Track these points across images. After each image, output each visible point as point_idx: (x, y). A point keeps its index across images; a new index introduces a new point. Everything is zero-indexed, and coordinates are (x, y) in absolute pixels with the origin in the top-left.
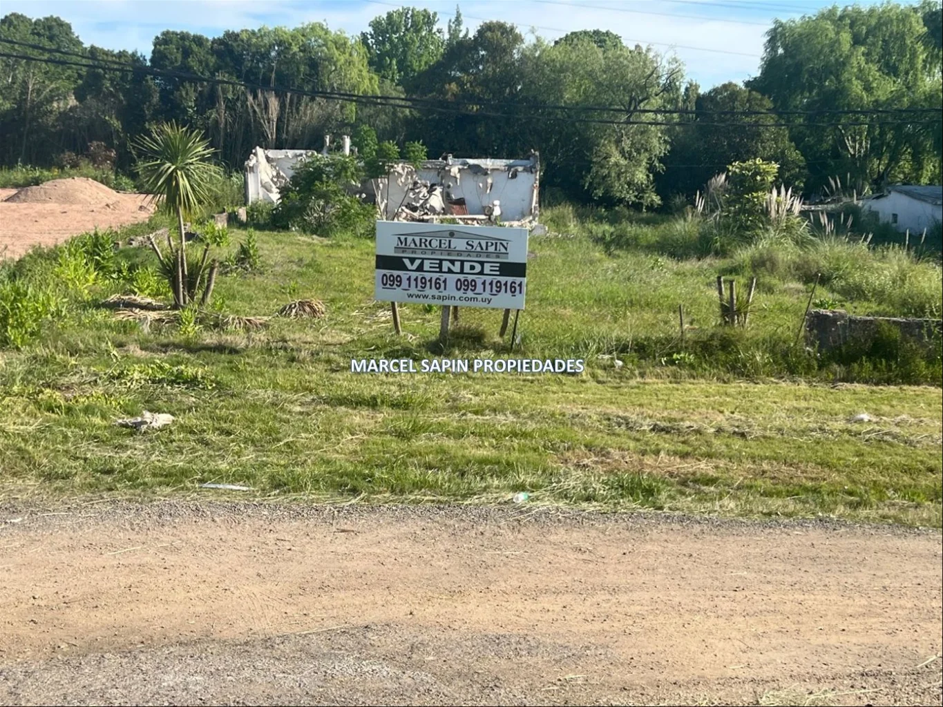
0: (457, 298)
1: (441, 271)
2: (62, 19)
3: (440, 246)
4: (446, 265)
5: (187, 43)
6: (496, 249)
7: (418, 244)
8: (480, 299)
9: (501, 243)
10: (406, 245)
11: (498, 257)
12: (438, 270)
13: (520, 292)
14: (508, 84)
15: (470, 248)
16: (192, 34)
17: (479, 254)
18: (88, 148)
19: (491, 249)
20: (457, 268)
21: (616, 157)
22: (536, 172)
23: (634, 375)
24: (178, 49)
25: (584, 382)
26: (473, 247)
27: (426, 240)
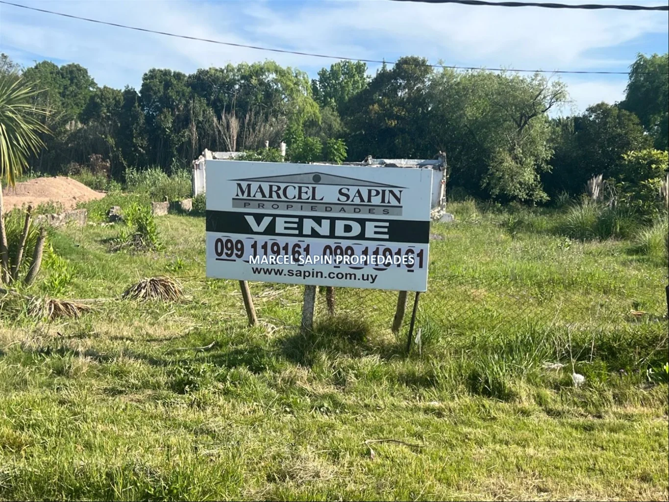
0: (325, 274)
1: (301, 234)
2: (81, 66)
3: (300, 197)
4: (308, 225)
5: (168, 78)
6: (383, 201)
7: (267, 194)
8: (359, 276)
9: (391, 192)
10: (249, 195)
11: (386, 212)
12: (297, 232)
13: (421, 266)
14: (420, 105)
15: (343, 198)
16: (173, 71)
17: (357, 208)
18: (88, 160)
19: (376, 200)
20: (325, 229)
21: (509, 162)
22: (444, 170)
23: (607, 400)
24: (161, 82)
25: (525, 413)
26: (348, 197)
27: (279, 188)
